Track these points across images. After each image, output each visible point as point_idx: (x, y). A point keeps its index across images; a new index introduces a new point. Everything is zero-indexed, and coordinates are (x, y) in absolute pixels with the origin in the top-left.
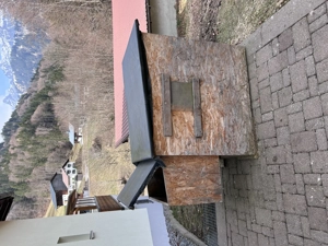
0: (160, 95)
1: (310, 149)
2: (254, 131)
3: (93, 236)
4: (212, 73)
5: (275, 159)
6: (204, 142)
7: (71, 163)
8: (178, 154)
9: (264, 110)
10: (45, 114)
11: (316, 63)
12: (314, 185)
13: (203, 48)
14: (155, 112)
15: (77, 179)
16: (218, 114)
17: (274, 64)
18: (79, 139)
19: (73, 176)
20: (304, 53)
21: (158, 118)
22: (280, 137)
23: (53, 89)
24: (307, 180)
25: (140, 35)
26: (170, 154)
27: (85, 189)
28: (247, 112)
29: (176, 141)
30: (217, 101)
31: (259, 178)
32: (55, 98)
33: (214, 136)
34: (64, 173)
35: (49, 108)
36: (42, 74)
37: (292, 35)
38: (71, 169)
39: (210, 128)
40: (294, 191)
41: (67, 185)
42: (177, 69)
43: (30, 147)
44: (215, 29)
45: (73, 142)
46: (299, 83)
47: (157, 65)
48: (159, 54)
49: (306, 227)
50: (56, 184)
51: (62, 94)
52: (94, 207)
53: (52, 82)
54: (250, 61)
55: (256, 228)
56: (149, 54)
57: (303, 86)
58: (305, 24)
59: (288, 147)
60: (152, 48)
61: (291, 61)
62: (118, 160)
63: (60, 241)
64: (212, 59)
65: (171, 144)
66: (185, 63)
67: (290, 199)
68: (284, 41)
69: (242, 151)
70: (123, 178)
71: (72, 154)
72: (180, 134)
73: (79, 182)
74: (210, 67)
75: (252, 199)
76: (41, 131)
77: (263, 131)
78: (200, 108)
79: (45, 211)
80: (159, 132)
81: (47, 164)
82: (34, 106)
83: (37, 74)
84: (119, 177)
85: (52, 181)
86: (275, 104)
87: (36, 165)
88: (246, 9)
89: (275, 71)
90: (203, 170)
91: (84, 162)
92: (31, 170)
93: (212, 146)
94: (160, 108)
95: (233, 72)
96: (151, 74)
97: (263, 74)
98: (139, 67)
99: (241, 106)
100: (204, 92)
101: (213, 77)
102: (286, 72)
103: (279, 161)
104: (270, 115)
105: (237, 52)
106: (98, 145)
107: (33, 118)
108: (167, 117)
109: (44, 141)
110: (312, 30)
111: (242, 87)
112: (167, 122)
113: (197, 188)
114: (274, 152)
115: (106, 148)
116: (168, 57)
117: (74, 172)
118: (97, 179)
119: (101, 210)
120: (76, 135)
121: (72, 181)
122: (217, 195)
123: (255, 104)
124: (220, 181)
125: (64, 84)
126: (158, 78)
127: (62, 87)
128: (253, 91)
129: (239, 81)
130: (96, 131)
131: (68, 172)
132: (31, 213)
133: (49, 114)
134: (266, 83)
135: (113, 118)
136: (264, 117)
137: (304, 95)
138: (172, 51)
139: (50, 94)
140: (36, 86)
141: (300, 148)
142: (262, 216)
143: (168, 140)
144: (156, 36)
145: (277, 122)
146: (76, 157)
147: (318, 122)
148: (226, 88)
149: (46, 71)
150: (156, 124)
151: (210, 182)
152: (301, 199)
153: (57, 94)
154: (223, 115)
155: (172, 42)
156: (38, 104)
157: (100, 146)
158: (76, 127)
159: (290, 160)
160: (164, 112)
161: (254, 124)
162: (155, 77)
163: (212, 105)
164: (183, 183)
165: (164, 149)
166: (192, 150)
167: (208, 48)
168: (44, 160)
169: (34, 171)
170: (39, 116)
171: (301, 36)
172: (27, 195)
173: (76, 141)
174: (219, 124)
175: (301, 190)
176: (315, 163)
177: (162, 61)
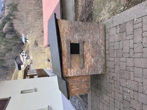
0: (66, 50)
1: (127, 78)
2: (105, 64)
3: (36, 90)
4: (89, 38)
5: (113, 77)
6: (84, 70)
7: (24, 52)
8: (73, 75)
9: (110, 56)
10: (9, 28)
11: (134, 43)
12: (127, 92)
13: (86, 26)
14: (63, 57)
15: (27, 58)
16: (91, 57)
17: (117, 37)
18: (27, 41)
19: (25, 57)
20: (130, 37)
21: (65, 60)
22: (116, 69)
23: (13, 16)
24: (124, 90)
25: (56, 20)
26: (70, 76)
27: (31, 63)
28: (103, 55)
29: (72, 70)
30: (91, 51)
31: (105, 83)
32: (14, 20)
33: (89, 67)
34: (21, 56)
35: (12, 25)
36: (6, 7)
37: (126, 27)
38: (24, 54)
39: (87, 63)
40: (119, 92)
41: (23, 61)
42: (73, 37)
43: (4, 43)
44: (92, 8)
45: (24, 42)
46: (126, 49)
47: (64, 35)
48: (65, 30)
49: (122, 106)
50: (17, 61)
51: (17, 19)
52: (36, 75)
53: (12, 12)
54: (106, 32)
55: (103, 101)
56: (61, 30)
57: (127, 51)
58: (132, 24)
59: (119, 75)
60: (62, 27)
61: (124, 39)
62: (46, 51)
63: (22, 92)
64: (89, 31)
65: (70, 71)
66: (77, 34)
67: (117, 95)
68: (122, 28)
69: (100, 72)
70: (48, 59)
71: (24, 47)
72: (74, 67)
73: (28, 60)
74: (88, 35)
75: (102, 90)
76: (8, 36)
77: (109, 64)
78: (83, 55)
79: (13, 72)
80: (65, 67)
81: (12, 52)
82: (4, 23)
83: (4, 7)
84: (46, 58)
85: (15, 59)
86: (115, 55)
87: (7, 52)
88: (107, 5)
89: (117, 40)
90: (83, 81)
91: (30, 52)
92: (5, 54)
93: (87, 71)
94: (66, 56)
95: (99, 37)
96: (62, 40)
97: (111, 40)
98: (56, 36)
99: (101, 53)
100: (85, 47)
101: (89, 40)
102: (121, 42)
103: (115, 79)
104: (113, 59)
105: (101, 27)
106: (36, 44)
107: (4, 29)
108: (69, 60)
109: (10, 41)
110: (135, 28)
111: (102, 44)
112: (68, 62)
113: (80, 88)
114: (113, 74)
115: (40, 45)
116: (69, 31)
117: (25, 55)
118: (36, 59)
119: (39, 77)
120: (25, 39)
121: (25, 60)
122: (88, 91)
123: (107, 52)
124: (90, 85)
125: (18, 13)
126: (65, 42)
127: (17, 15)
128: (106, 46)
129: (101, 41)
130: (35, 37)
131: (23, 56)
132: (7, 73)
133: (12, 28)
134: (112, 44)
135: (43, 32)
136: (110, 59)
137: (128, 55)
138: (71, 28)
139: (11, 18)
140: (4, 13)
141: (123, 76)
142: (106, 98)
143: (69, 70)
144: (64, 21)
145: (115, 63)
146: (26, 49)
147: (131, 69)
148: (95, 44)
149: (8, 6)
150: (63, 63)
151: (86, 86)
152: (121, 96)
153: (15, 18)
154: (93, 57)
155: (72, 23)
156: (5, 23)
157: (37, 44)
158: (25, 35)
159: (118, 80)
160: (68, 58)
161: (106, 61)
162: (63, 41)
163: (88, 53)
164: (75, 87)
165: (67, 74)
166: (79, 73)
167: (88, 26)
168: (11, 50)
169: (6, 55)
170: (7, 29)
171: (129, 28)
172: (4, 65)
173: (26, 41)
174: (91, 61)
175: (121, 92)
176: (128, 84)
177: (67, 33)
